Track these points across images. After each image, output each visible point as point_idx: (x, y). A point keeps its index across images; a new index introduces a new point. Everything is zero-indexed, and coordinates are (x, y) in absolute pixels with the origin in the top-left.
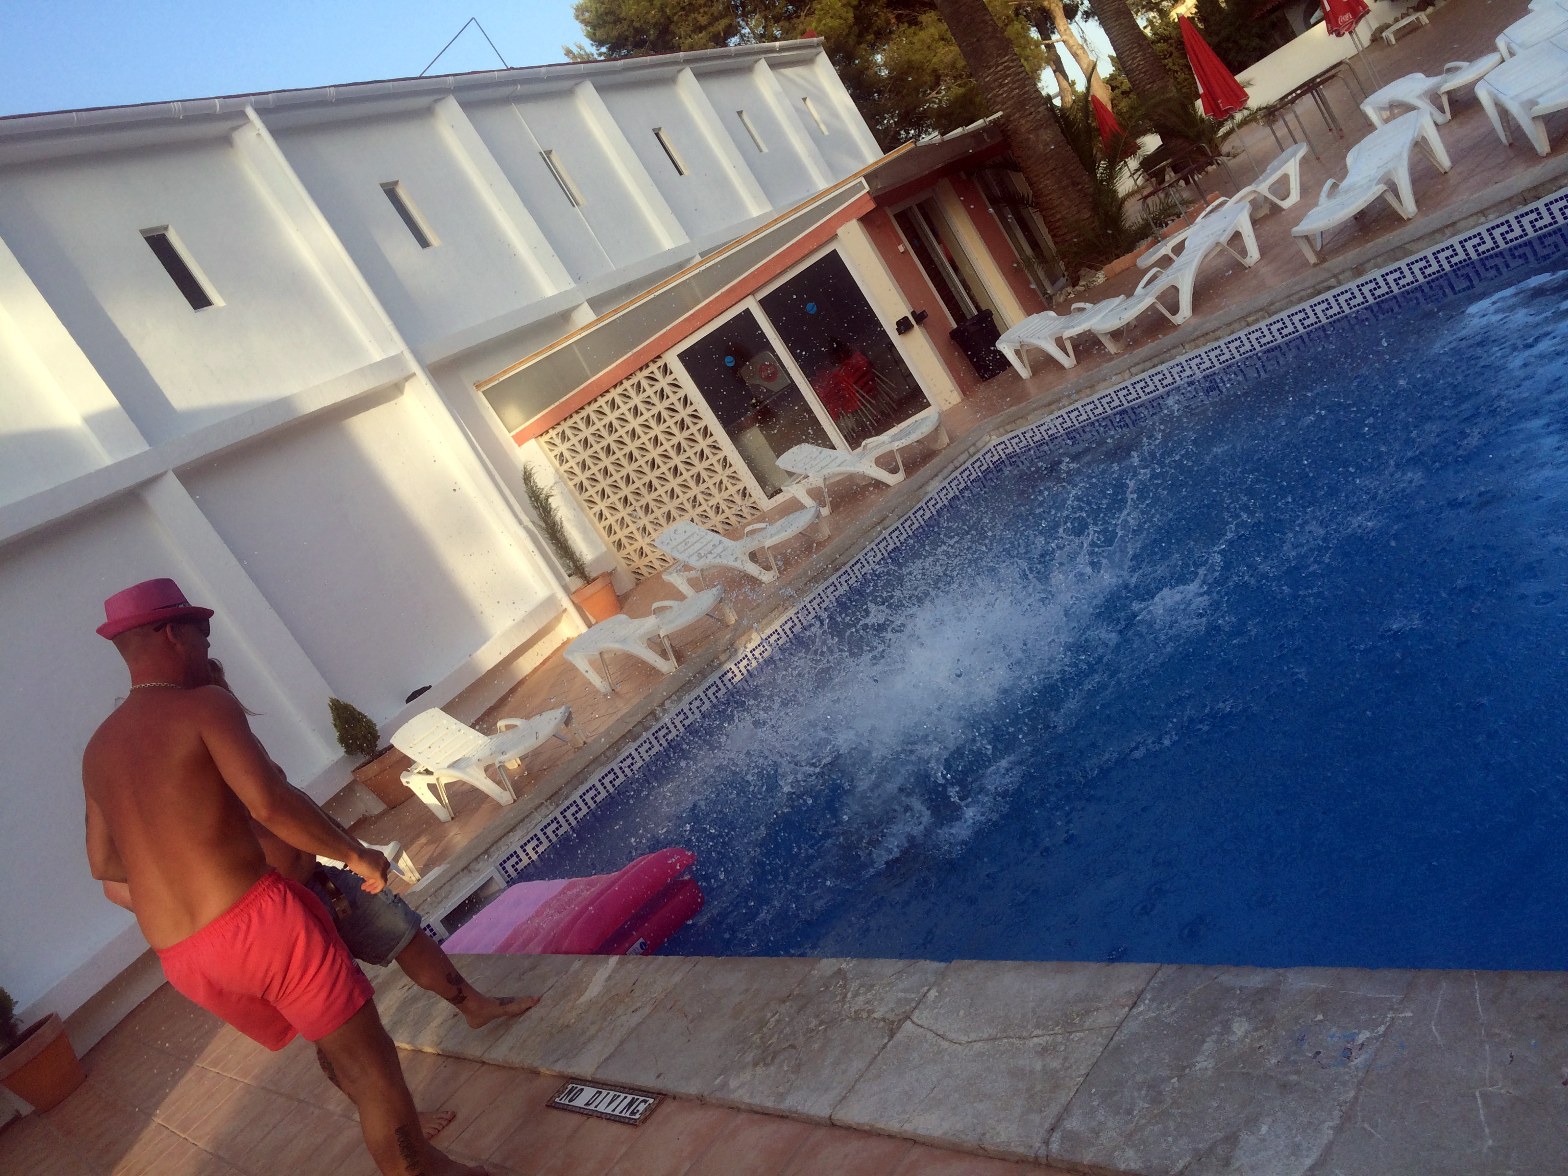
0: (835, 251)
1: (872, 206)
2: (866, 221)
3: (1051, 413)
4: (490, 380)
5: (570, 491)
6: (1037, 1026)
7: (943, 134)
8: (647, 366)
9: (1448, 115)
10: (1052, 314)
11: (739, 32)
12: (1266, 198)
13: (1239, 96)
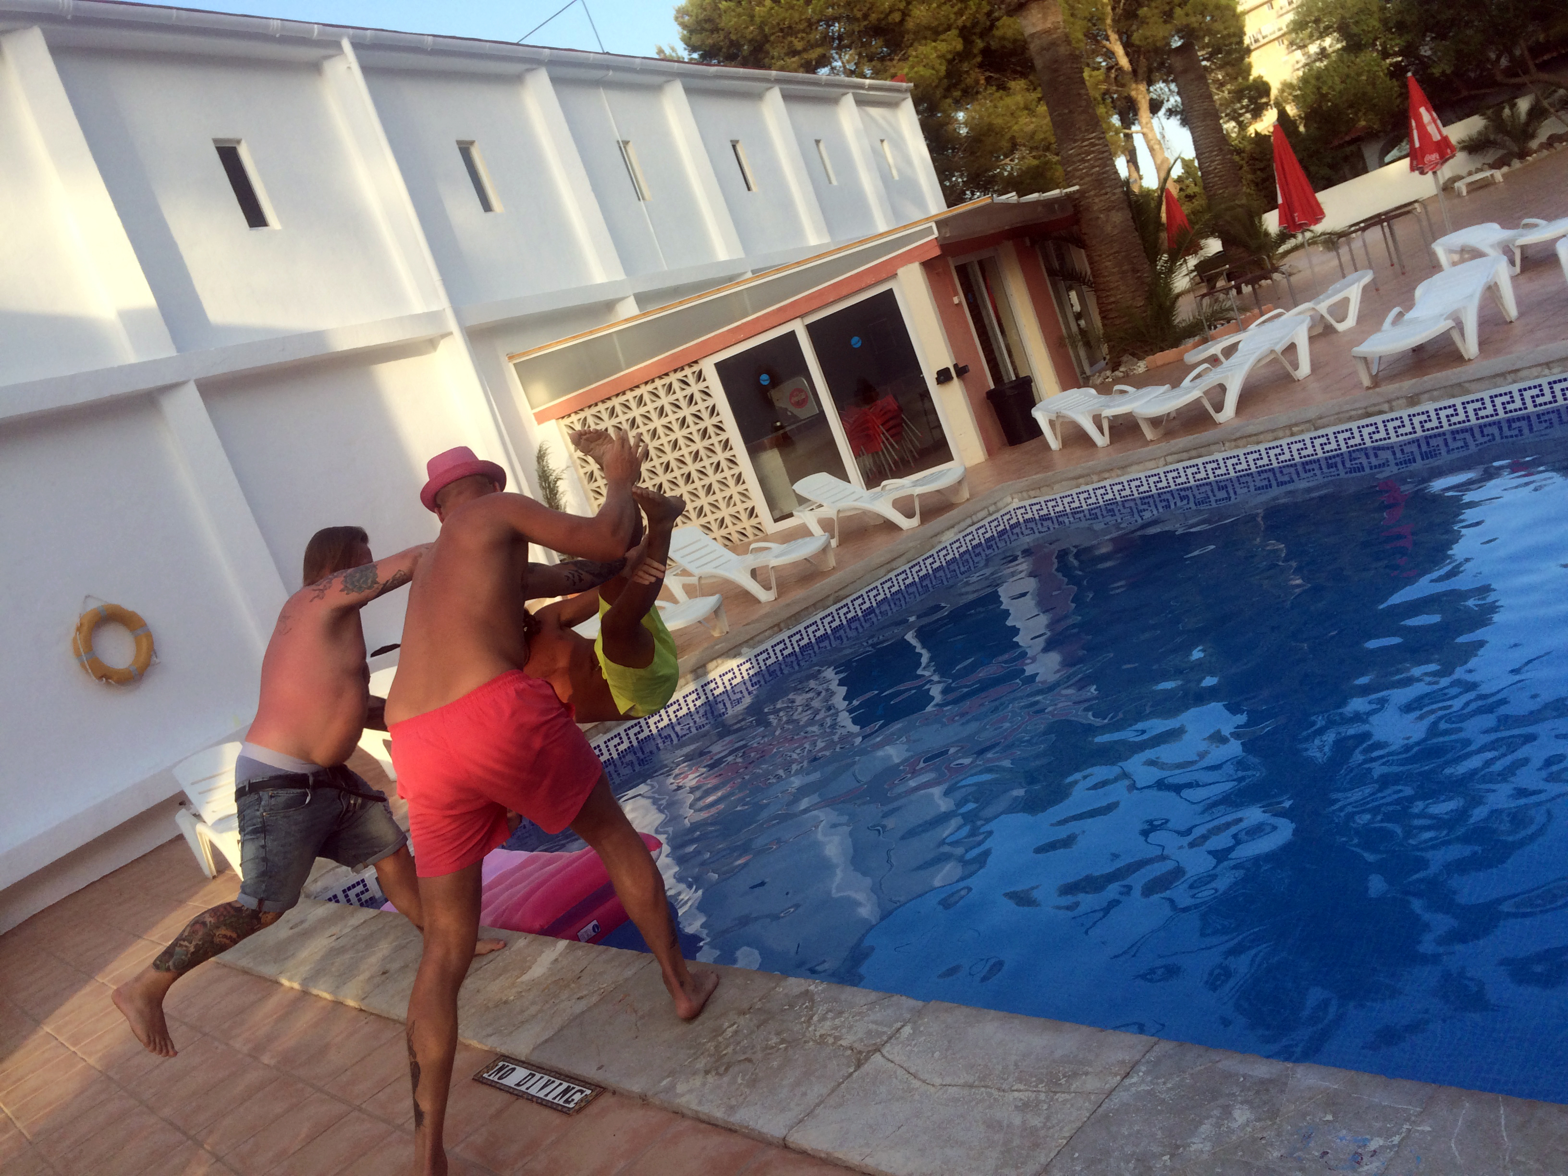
0: (891, 290)
1: (937, 252)
2: (928, 266)
3: (1078, 486)
4: (524, 354)
5: (579, 478)
6: (1020, 1080)
7: (1020, 197)
8: (682, 369)
9: (1518, 269)
10: (1093, 391)
11: (830, 63)
12: (1322, 317)
13: (1316, 214)
